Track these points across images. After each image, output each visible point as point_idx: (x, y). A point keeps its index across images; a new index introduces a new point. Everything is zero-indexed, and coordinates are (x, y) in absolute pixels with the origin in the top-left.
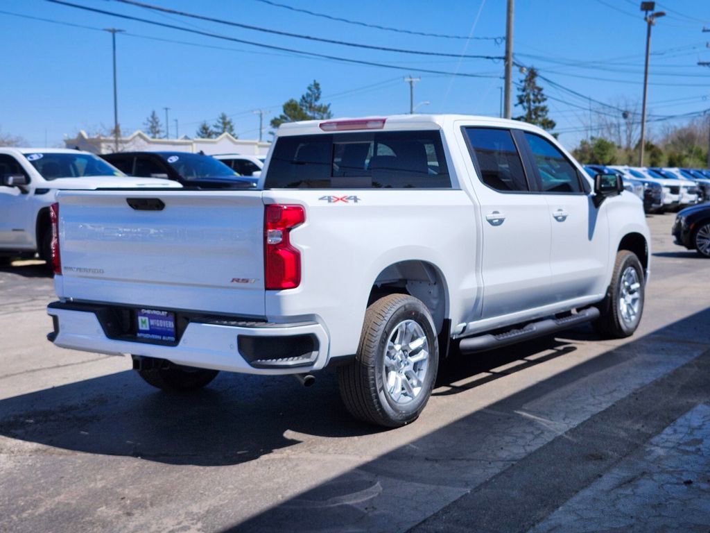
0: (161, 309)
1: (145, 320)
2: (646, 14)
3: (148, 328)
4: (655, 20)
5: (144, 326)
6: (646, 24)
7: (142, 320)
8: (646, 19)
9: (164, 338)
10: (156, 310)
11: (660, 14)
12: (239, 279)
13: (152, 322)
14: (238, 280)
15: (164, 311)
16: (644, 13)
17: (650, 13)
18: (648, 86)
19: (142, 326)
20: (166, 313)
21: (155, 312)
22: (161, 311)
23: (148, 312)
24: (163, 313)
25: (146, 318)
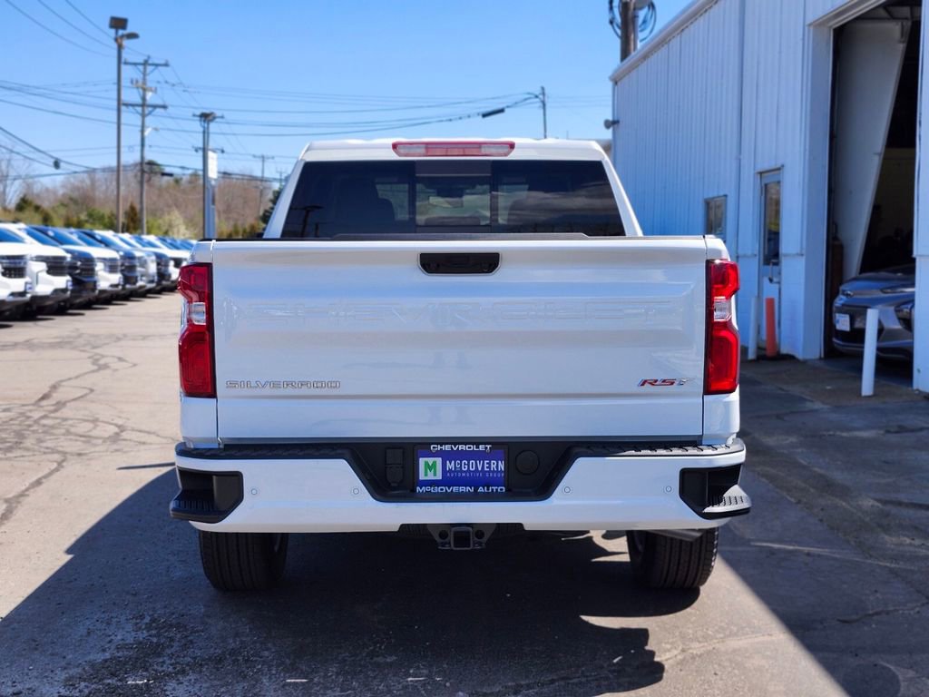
0: (476, 441)
1: (435, 463)
2: (117, 33)
3: (439, 477)
4: (126, 42)
5: (431, 473)
6: (115, 46)
7: (426, 463)
8: (116, 40)
9: (481, 489)
11: (133, 36)
12: (656, 381)
13: (450, 466)
14: (653, 383)
16: (113, 31)
17: (121, 32)
18: (122, 127)
19: (426, 475)
20: (488, 446)
21: (462, 447)
22: (477, 445)
23: (447, 448)
24: (482, 447)
25: (439, 461)
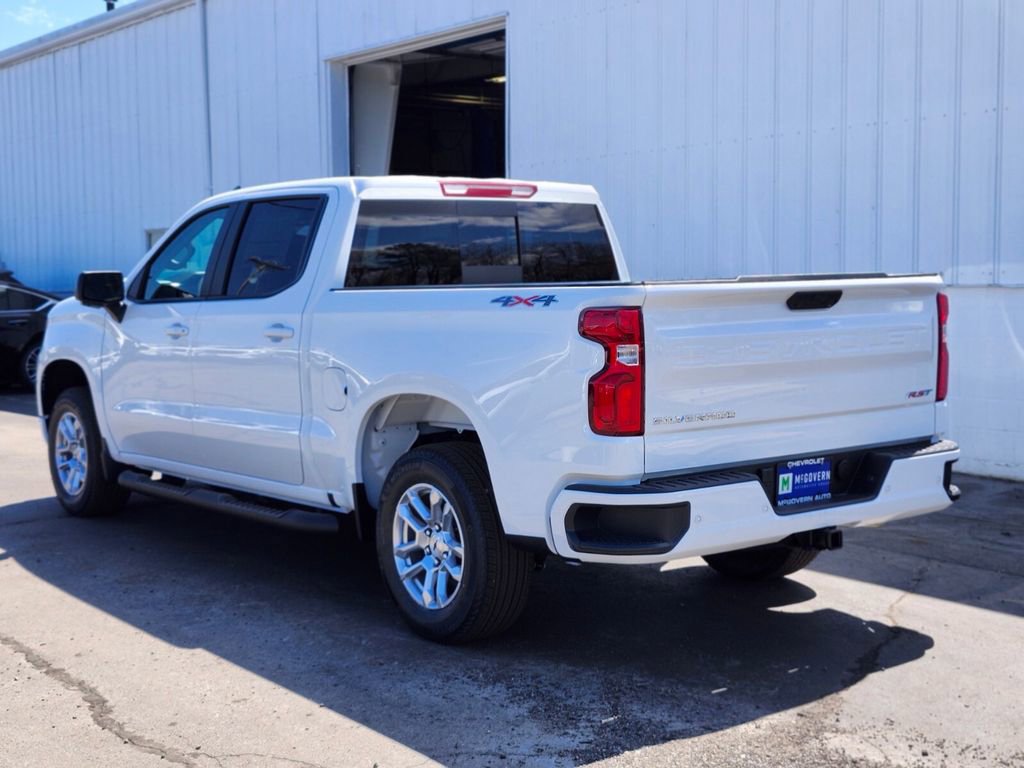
0: (815, 456)
1: (788, 479)
3: (790, 490)
5: (785, 488)
7: (784, 479)
9: (817, 497)
10: (809, 459)
13: (798, 479)
14: (915, 394)
15: (821, 457)
19: (782, 489)
20: (823, 459)
21: (807, 462)
22: (815, 458)
23: (797, 464)
24: (818, 461)
25: (791, 475)
